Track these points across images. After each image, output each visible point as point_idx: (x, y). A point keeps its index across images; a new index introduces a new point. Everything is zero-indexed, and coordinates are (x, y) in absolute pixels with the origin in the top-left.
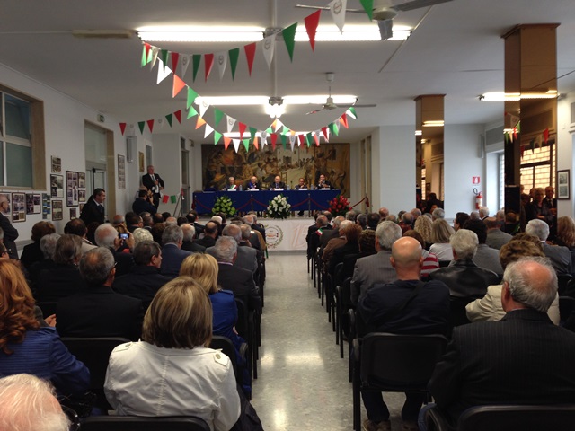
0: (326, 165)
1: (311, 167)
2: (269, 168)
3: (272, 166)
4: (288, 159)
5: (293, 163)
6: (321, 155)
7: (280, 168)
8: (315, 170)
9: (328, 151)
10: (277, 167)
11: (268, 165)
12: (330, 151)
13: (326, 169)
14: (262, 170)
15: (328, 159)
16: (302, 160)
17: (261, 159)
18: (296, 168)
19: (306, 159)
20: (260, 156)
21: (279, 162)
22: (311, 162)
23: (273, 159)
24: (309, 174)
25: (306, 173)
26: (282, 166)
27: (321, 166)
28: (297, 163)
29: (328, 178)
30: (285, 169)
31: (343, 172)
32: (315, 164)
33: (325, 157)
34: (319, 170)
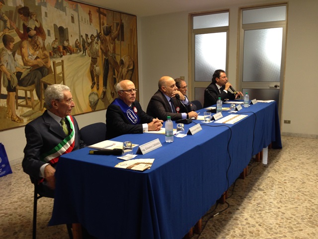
0: (114, 49)
1: (97, 52)
2: (28, 50)
3: (35, 46)
4: (62, 32)
5: (72, 42)
6: (108, 32)
7: (50, 51)
8: (103, 57)
9: (115, 24)
10: (44, 48)
11: (26, 44)
12: (117, 24)
13: (115, 57)
14: (14, 55)
15: (116, 40)
16: (84, 37)
17: (8, 25)
18: (77, 53)
19: (89, 37)
20: (6, 18)
21: (47, 37)
22: (96, 43)
23: (36, 28)
24: (95, 66)
25: (91, 64)
26: (54, 48)
27: (109, 50)
28: (77, 43)
29: (118, 72)
30: (59, 55)
31: (132, 62)
32: (102, 47)
33: (113, 36)
34: (107, 58)
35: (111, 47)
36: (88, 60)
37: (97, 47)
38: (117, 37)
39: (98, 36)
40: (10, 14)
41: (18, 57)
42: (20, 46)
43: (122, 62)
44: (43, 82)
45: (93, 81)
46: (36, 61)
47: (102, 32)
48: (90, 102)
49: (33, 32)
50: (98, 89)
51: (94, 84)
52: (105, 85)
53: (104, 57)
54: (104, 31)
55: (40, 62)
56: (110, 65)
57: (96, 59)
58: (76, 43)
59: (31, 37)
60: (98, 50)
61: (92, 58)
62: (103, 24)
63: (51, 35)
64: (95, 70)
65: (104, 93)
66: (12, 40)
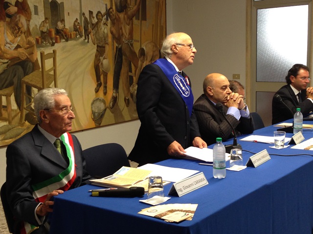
1: (105, 37)
3: (16, 29)
4: (54, 9)
5: (69, 23)
6: (123, 7)
7: (38, 37)
8: (113, 45)
10: (28, 33)
11: (2, 26)
13: (132, 45)
15: (134, 19)
16: (87, 15)
18: (75, 39)
19: (94, 15)
21: (33, 16)
22: (105, 24)
23: (17, 4)
24: (101, 58)
25: (96, 56)
26: (42, 32)
27: (123, 34)
28: (76, 24)
29: (136, 67)
30: (49, 43)
31: (157, 52)
32: (113, 29)
33: (129, 13)
34: (120, 46)
38: (136, 14)
39: (108, 13)
43: (142, 52)
44: (24, 82)
45: (98, 81)
46: (16, 51)
48: (93, 113)
49: (13, 9)
50: (105, 93)
51: (99, 85)
52: (116, 86)
53: (116, 45)
54: (116, 5)
55: (22, 53)
56: (124, 57)
57: (104, 47)
58: (74, 24)
60: (107, 34)
61: (98, 46)
63: (39, 13)
64: (102, 63)
65: (115, 99)
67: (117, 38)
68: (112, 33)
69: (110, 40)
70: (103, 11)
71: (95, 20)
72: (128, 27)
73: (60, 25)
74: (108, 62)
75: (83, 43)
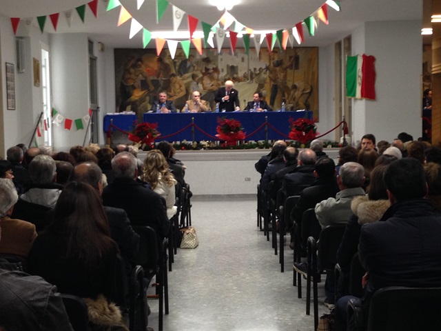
1: (265, 80)
3: (212, 78)
4: (233, 69)
6: (279, 64)
9: (288, 58)
10: (218, 80)
11: (205, 78)
12: (291, 57)
13: (286, 83)
14: (198, 84)
15: (288, 69)
16: (253, 70)
17: (196, 68)
18: (244, 81)
19: (258, 69)
20: (195, 65)
21: (221, 73)
22: (265, 73)
23: (213, 69)
24: (261, 90)
25: (258, 89)
27: (278, 78)
28: (245, 74)
29: (289, 95)
31: (309, 87)
32: (271, 76)
33: (284, 66)
34: (276, 84)
35: (281, 76)
36: (255, 86)
37: (265, 76)
39: (267, 68)
40: (197, 63)
41: (200, 85)
42: (202, 79)
43: (295, 87)
47: (272, 65)
49: (211, 71)
53: (272, 83)
54: (274, 64)
56: (279, 90)
57: (264, 84)
59: (209, 74)
60: (266, 78)
61: (259, 84)
62: (273, 59)
63: (224, 72)
64: (262, 92)
66: (197, 76)
67: (274, 80)
68: (269, 77)
69: (268, 80)
70: (264, 67)
71: (258, 72)
72: (282, 74)
73: (235, 76)
74: (266, 92)
75: (249, 83)
